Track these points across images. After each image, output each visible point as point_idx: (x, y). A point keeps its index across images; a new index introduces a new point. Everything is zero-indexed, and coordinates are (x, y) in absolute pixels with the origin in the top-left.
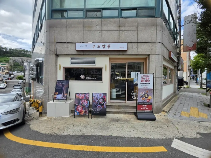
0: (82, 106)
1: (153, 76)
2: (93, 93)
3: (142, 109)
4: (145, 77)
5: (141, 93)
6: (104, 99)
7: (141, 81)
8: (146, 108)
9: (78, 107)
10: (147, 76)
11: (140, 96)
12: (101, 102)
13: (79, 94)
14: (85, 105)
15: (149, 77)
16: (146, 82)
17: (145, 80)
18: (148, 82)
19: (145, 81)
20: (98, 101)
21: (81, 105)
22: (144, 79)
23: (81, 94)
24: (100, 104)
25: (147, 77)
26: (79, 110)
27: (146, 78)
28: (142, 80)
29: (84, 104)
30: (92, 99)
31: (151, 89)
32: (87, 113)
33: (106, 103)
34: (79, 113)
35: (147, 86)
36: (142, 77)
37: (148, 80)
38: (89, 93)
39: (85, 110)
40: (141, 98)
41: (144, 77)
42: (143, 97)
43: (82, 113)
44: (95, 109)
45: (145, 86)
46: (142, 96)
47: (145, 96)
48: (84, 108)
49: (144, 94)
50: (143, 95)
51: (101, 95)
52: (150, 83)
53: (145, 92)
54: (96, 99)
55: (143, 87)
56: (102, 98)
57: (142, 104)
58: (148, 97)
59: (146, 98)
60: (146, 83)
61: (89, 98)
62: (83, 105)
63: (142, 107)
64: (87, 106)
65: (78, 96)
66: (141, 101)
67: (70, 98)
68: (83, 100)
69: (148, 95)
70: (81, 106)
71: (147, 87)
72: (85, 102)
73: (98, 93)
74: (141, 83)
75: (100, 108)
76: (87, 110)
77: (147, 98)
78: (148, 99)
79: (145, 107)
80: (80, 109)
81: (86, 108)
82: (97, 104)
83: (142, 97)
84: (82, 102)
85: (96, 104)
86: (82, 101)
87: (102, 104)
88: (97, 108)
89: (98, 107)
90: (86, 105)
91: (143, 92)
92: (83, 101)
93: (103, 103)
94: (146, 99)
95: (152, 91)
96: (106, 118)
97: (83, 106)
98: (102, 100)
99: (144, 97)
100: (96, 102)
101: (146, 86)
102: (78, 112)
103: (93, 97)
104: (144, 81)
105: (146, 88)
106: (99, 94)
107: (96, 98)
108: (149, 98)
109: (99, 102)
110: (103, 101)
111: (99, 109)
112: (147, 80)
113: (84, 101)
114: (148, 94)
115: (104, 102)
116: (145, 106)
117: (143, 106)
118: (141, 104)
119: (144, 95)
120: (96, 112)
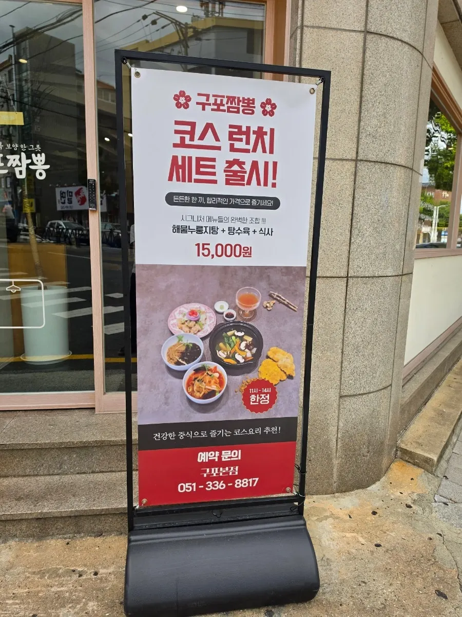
1: (313, 104)
3: (186, 487)
4: (223, 122)
5: (179, 315)
7: (178, 169)
8: (233, 479)
10: (248, 106)
11: (167, 351)
15: (267, 123)
16: (233, 178)
17: (223, 157)
18: (252, 190)
19: (220, 166)
22: (209, 140)
25: (242, 120)
27: (236, 132)
28: (181, 152)
31: (288, 270)
35: (243, 240)
36: (184, 115)
37: (260, 157)
40: (180, 375)
41: (209, 116)
42: (196, 364)
45: (224, 238)
46: (191, 353)
47: (221, 354)
49: (208, 327)
50: (201, 344)
52: (275, 204)
53: (223, 306)
55: (202, 248)
57: (187, 442)
58: (257, 356)
59: (231, 369)
60: (230, 202)
63: (196, 473)
66: (178, 414)
69: (258, 343)
71: (247, 252)
74: (171, 199)
77: (252, 377)
78: (261, 384)
79: (220, 464)
83: (190, 368)
91: (195, 306)
94: (239, 378)
95: (295, 294)
99: (216, 359)
101: (234, 240)
104: (204, 167)
105: (232, 262)
108: (266, 371)
112: (247, 159)
114: (259, 324)
116: (227, 455)
117: (203, 457)
118: (177, 443)
119: (216, 337)
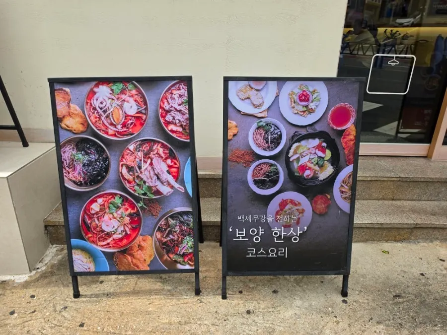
0: (130, 200)
2: (227, 80)
6: (341, 133)
9: (95, 207)
12: (303, 161)
13: (85, 89)
14: (158, 192)
20: (284, 157)
21: (125, 190)
23: (103, 91)
24: (298, 183)
26: (109, 235)
29: (150, 183)
30: (226, 141)
32: (184, 255)
33: (349, 169)
34: (109, 256)
38: (187, 81)
39: (166, 229)
43: (139, 254)
44: (257, 224)
48: (148, 222)
51: (304, 97)
54: (261, 140)
56: (318, 128)
61: (189, 127)
62: (139, 191)
64: (178, 199)
65: (75, 108)
67: (17, 126)
68: (132, 147)
70: (118, 201)
72: (161, 166)
73: (281, 81)
75: (302, 212)
76: (183, 234)
80: (115, 223)
81: (172, 217)
82: (274, 182)
84: (130, 169)
85: (256, 182)
86: (129, 160)
87: (315, 178)
88: (270, 219)
89: (283, 204)
90: (165, 190)
92: (133, 155)
93: (329, 170)
96: (344, 293)
97: (138, 199)
98: (317, 142)
100: (266, 168)
102: (98, 248)
103: (232, 123)
106: (288, 87)
107: (264, 128)
109: (288, 163)
110: (328, 154)
111: (287, 226)
113: (147, 155)
115: (336, 162)
120: (257, 247)
